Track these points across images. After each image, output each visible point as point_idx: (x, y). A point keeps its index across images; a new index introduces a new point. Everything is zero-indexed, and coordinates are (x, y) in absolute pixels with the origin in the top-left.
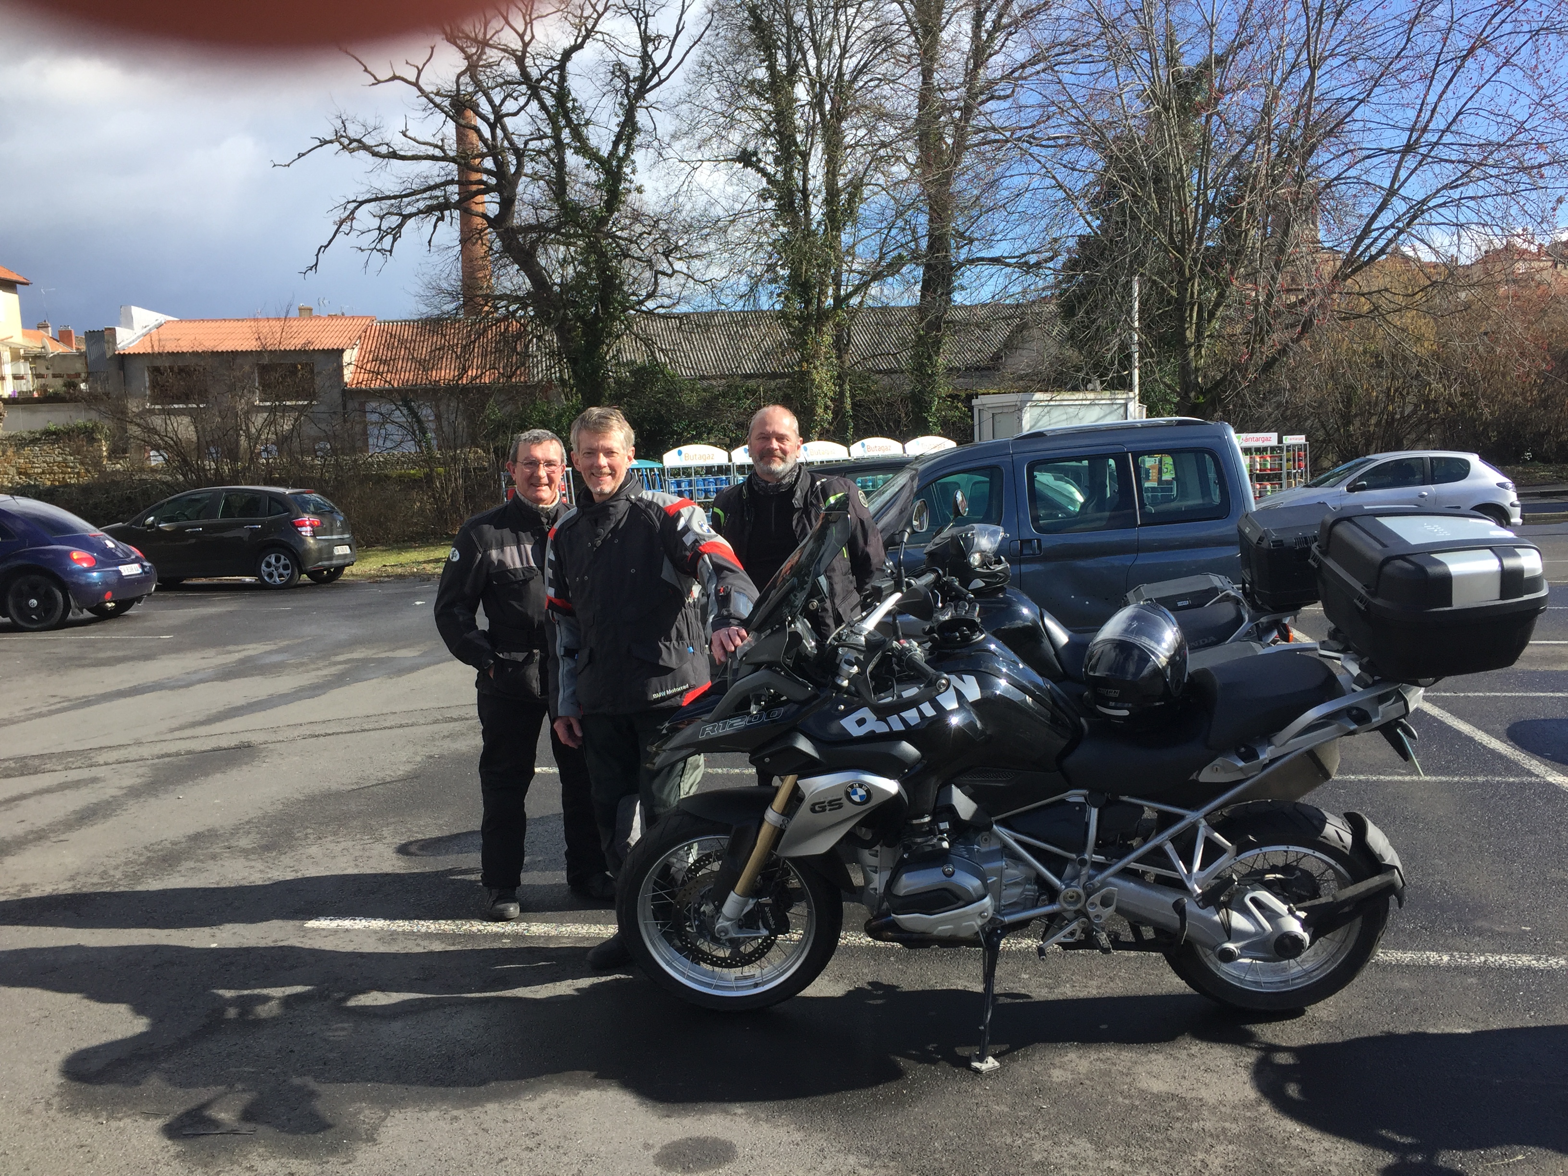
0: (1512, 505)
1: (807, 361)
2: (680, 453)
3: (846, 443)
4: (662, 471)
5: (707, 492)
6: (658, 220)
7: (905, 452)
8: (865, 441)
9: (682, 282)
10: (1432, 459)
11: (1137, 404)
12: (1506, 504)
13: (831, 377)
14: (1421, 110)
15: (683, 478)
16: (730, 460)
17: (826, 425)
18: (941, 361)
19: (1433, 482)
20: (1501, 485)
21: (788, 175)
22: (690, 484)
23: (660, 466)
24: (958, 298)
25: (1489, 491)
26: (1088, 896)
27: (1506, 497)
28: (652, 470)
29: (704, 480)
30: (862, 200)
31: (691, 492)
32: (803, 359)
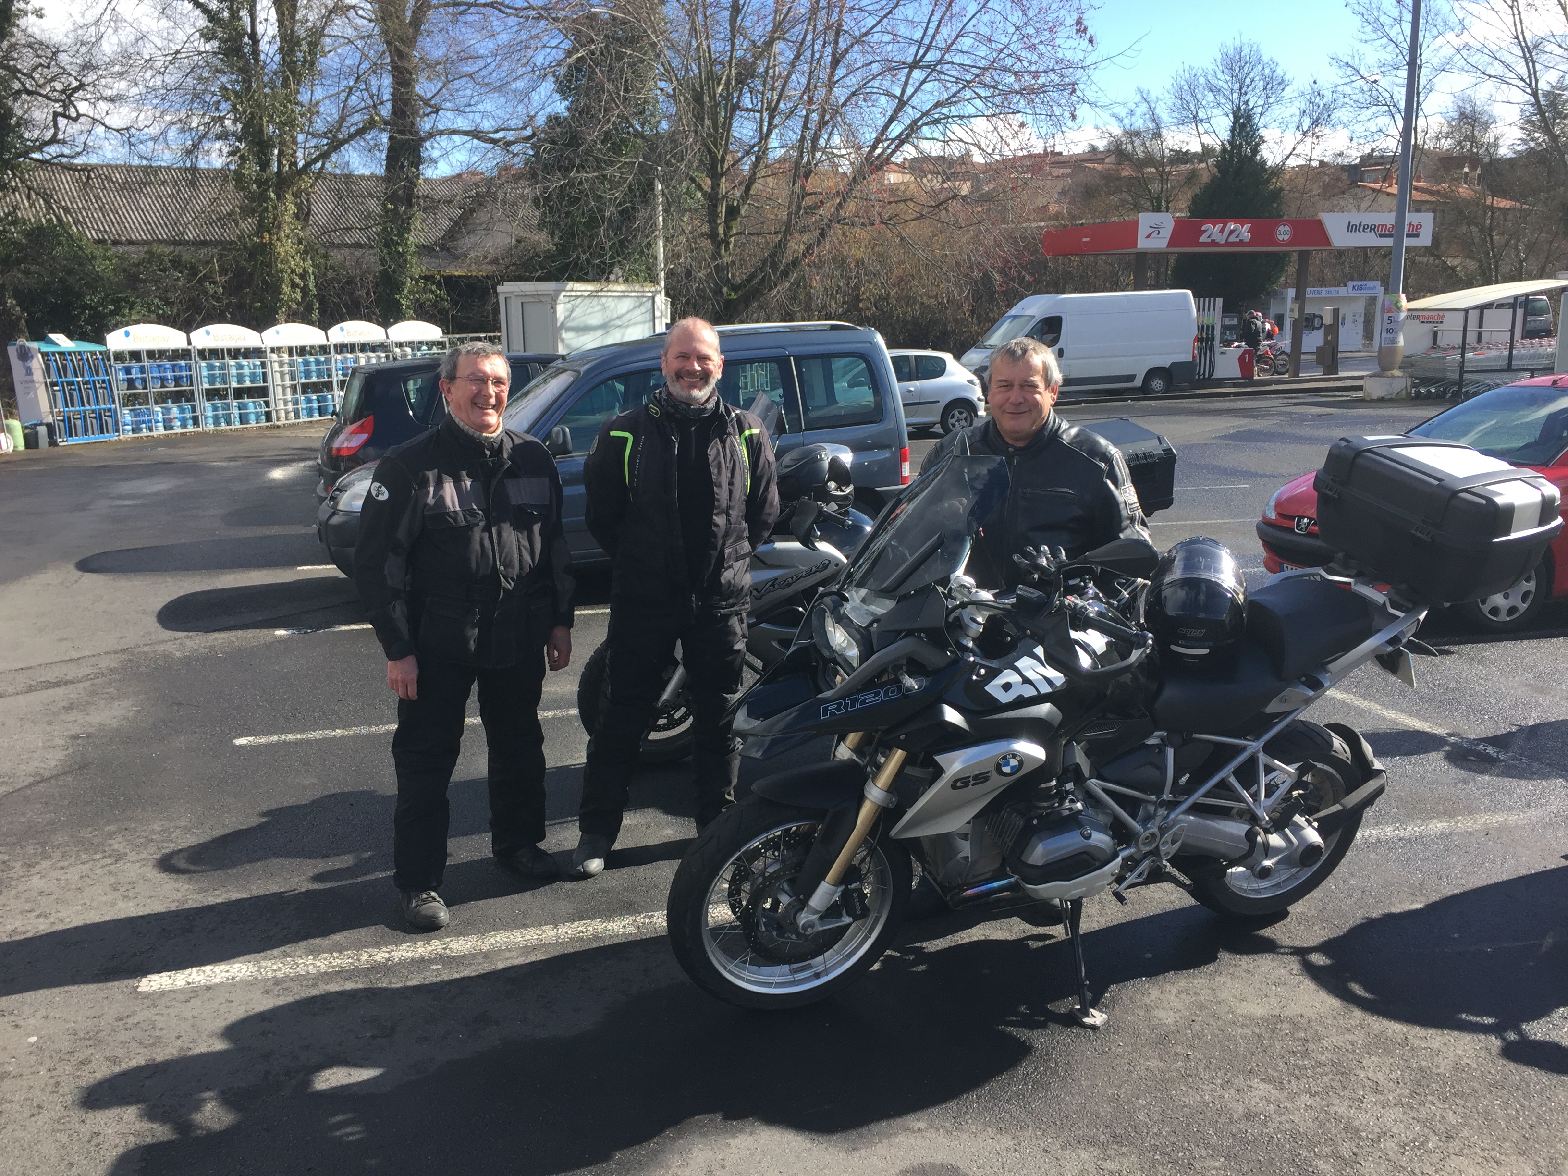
0: (979, 400)
1: (269, 232)
2: (127, 334)
3: (325, 326)
4: (106, 355)
5: (163, 380)
6: (58, 51)
7: (387, 337)
8: (343, 324)
9: (88, 127)
10: (916, 357)
11: (664, 298)
12: (975, 398)
13: (298, 251)
14: (927, 28)
15: (134, 364)
16: (189, 343)
17: (294, 306)
18: (412, 239)
19: (918, 379)
20: (970, 382)
21: (235, 15)
22: (142, 370)
23: (103, 348)
24: (430, 172)
25: (961, 387)
26: (1162, 835)
27: (974, 391)
28: (93, 353)
29: (159, 366)
30: (324, 55)
31: (144, 380)
32: (261, 228)
